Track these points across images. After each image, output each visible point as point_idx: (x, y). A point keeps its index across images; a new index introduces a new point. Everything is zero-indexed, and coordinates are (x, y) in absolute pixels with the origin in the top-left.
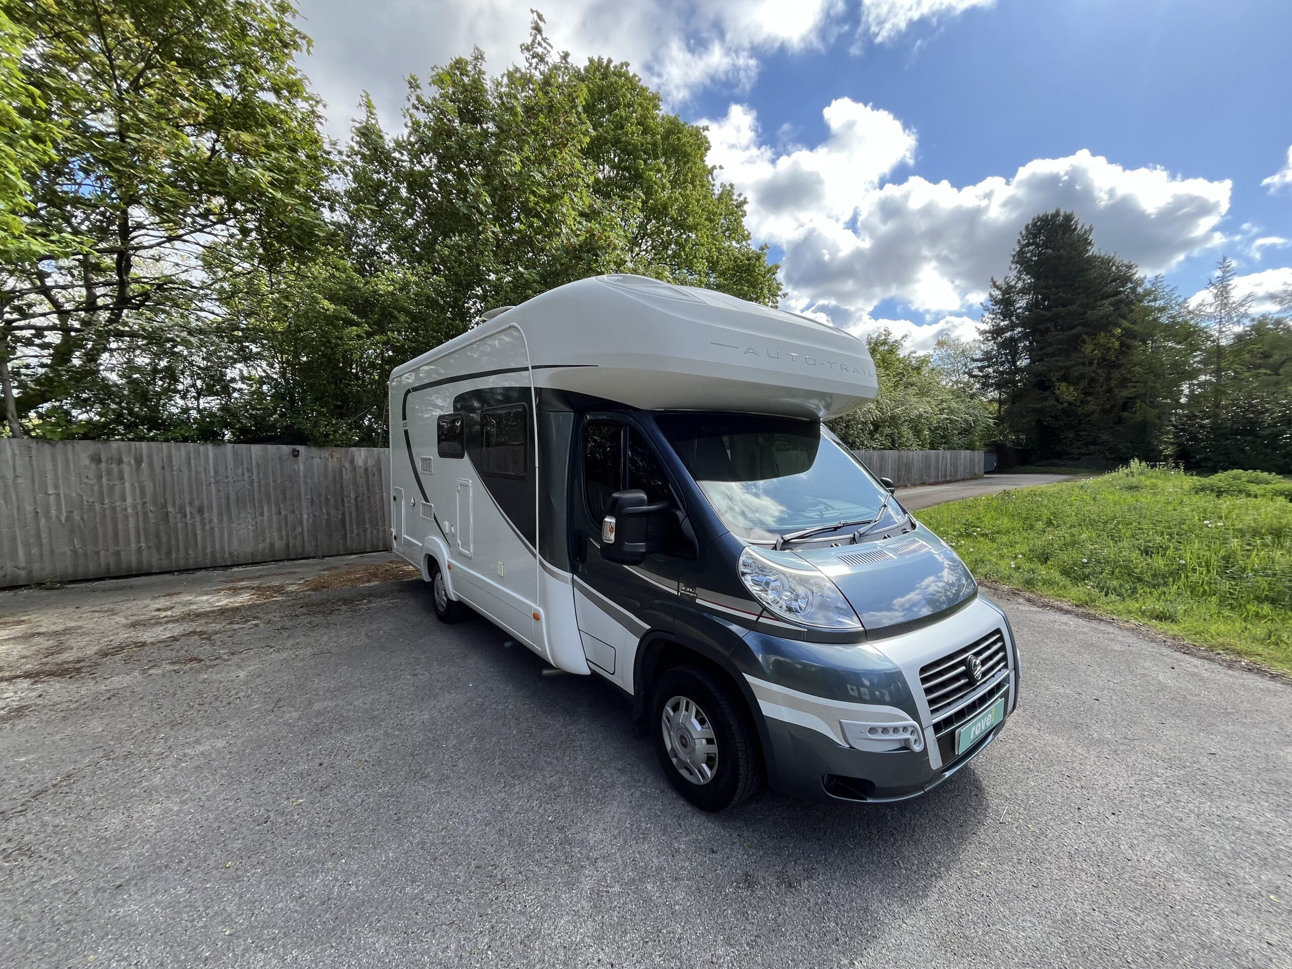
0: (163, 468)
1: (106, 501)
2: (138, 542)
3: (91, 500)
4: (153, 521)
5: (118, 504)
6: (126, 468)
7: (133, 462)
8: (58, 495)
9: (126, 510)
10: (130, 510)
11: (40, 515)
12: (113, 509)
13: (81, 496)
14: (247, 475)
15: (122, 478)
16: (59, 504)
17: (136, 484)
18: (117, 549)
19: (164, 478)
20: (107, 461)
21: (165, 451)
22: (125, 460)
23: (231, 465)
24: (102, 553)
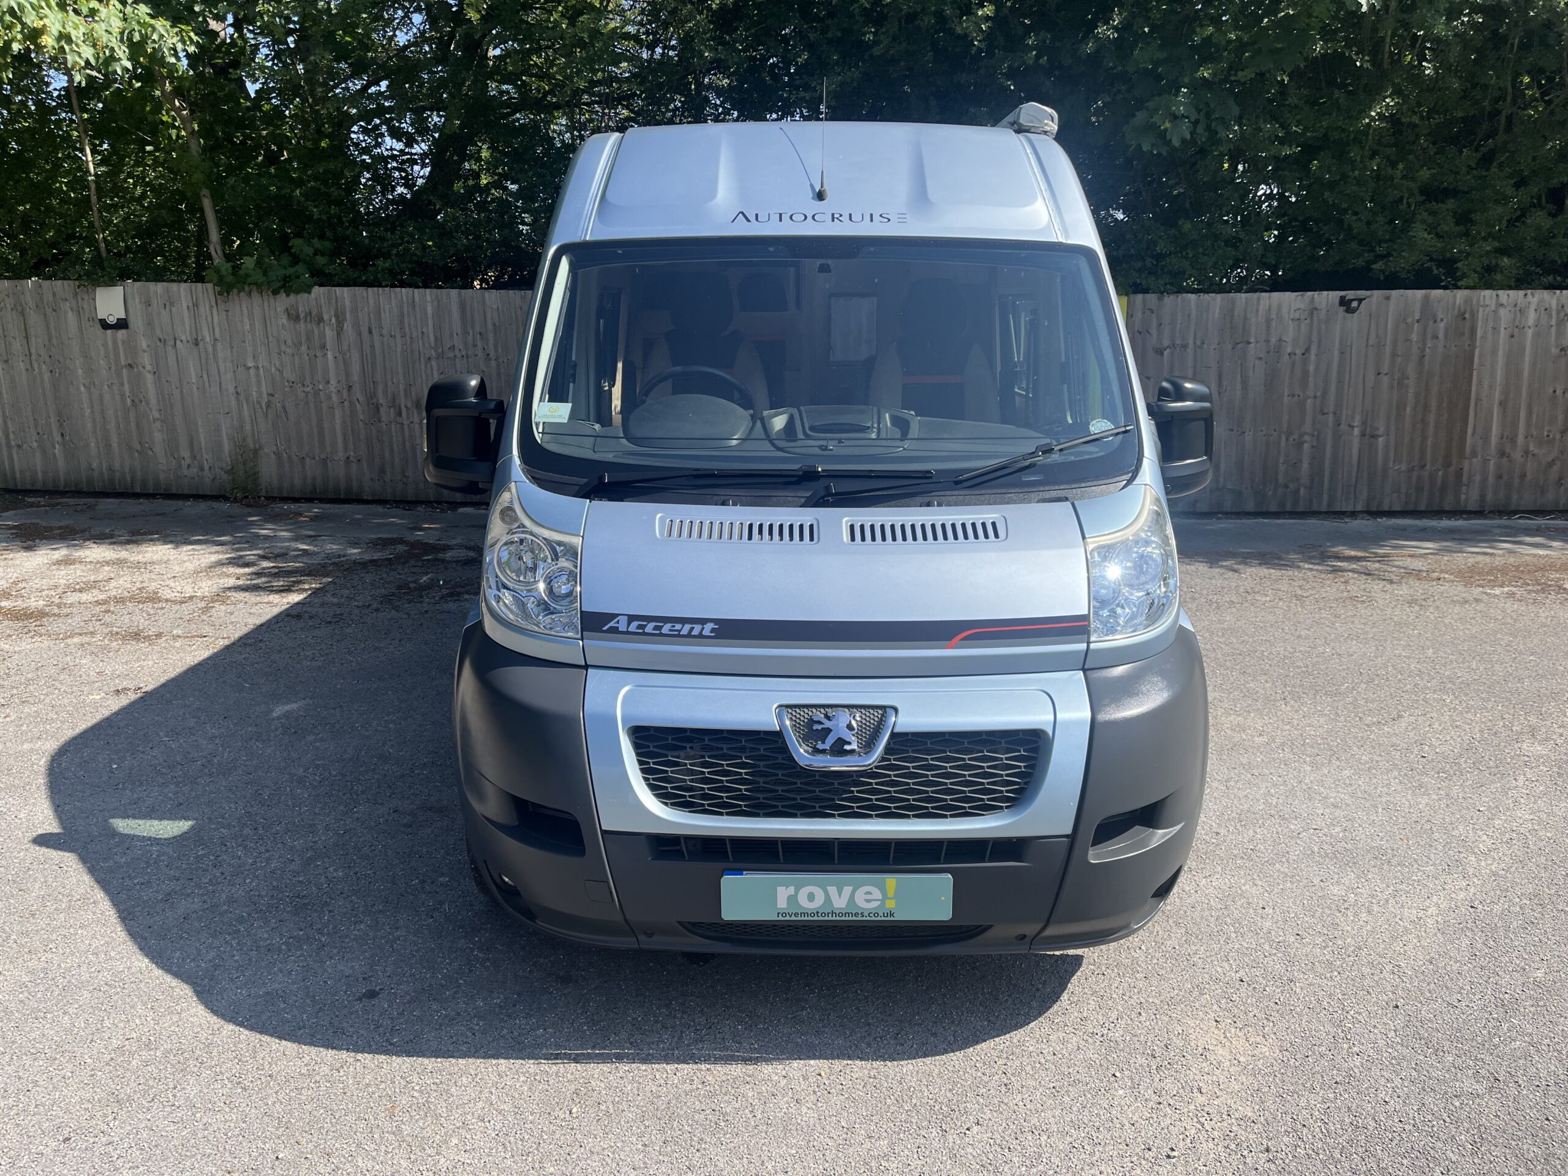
0: (370, 332)
1: (308, 382)
2: (346, 449)
3: (292, 379)
4: (362, 417)
5: (321, 387)
6: (327, 328)
7: (333, 320)
8: (257, 368)
9: (330, 398)
10: (335, 398)
11: (242, 397)
12: (317, 392)
13: (281, 372)
14: (479, 344)
15: (323, 347)
16: (259, 383)
17: (340, 357)
18: (323, 456)
19: (372, 346)
20: (306, 318)
21: (371, 302)
22: (326, 317)
23: (457, 326)
24: (308, 461)
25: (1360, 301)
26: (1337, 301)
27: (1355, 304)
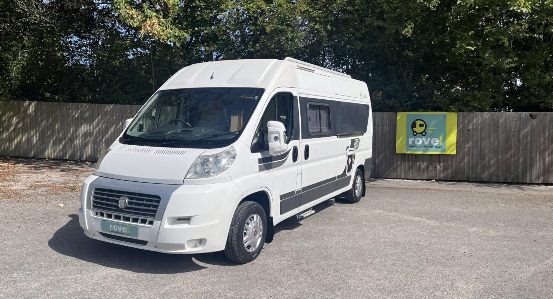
25: (536, 115)
26: (529, 115)
27: (534, 116)
